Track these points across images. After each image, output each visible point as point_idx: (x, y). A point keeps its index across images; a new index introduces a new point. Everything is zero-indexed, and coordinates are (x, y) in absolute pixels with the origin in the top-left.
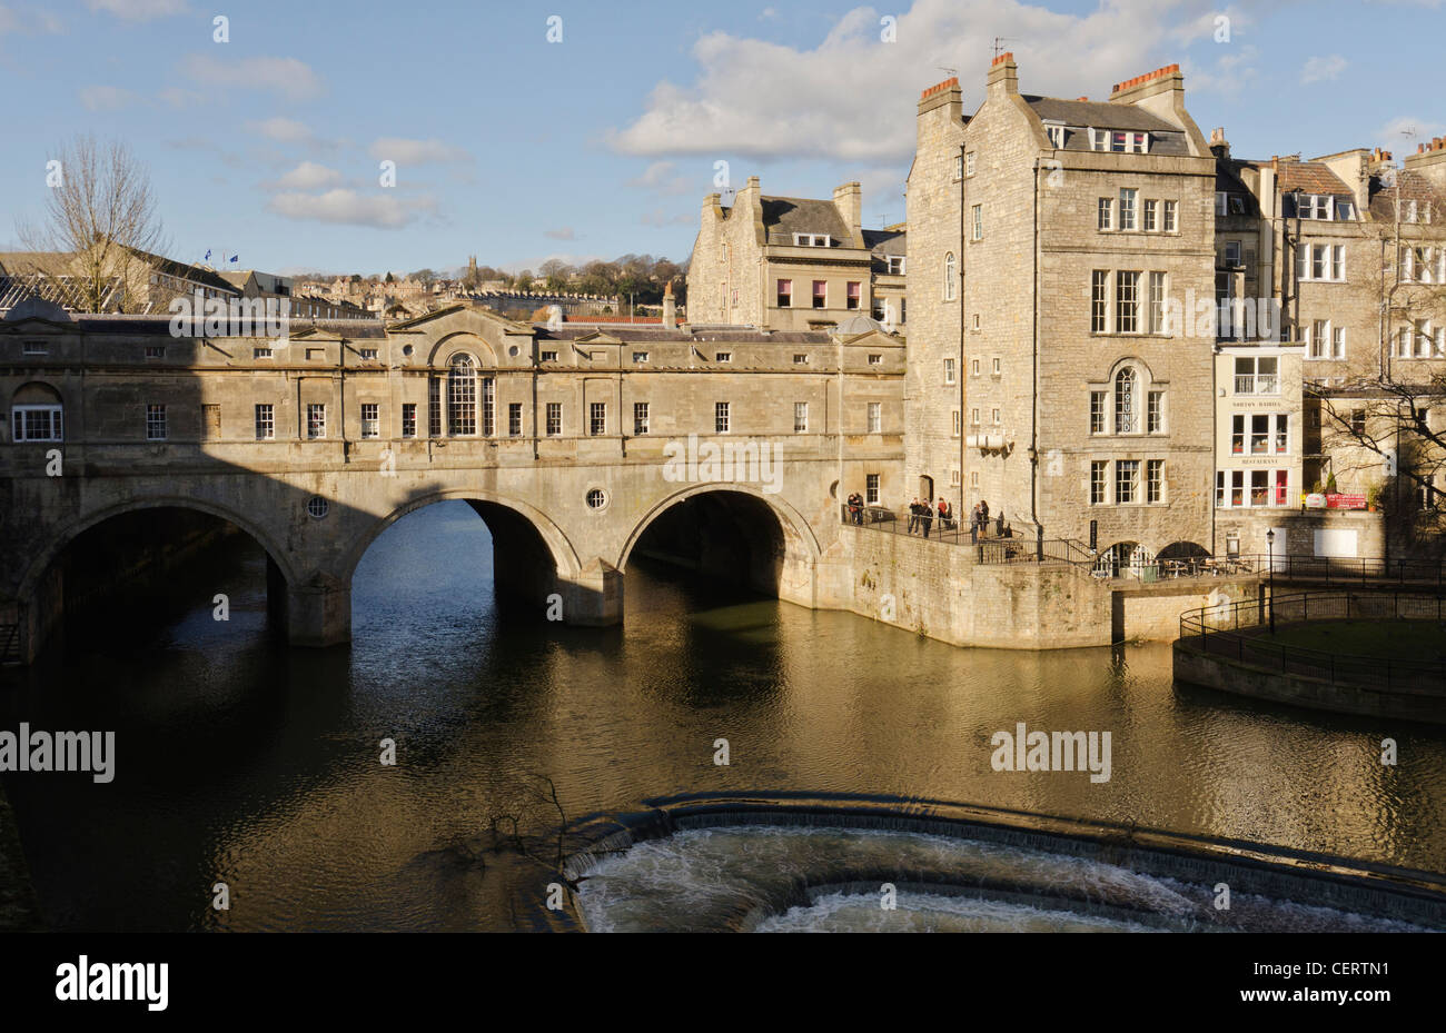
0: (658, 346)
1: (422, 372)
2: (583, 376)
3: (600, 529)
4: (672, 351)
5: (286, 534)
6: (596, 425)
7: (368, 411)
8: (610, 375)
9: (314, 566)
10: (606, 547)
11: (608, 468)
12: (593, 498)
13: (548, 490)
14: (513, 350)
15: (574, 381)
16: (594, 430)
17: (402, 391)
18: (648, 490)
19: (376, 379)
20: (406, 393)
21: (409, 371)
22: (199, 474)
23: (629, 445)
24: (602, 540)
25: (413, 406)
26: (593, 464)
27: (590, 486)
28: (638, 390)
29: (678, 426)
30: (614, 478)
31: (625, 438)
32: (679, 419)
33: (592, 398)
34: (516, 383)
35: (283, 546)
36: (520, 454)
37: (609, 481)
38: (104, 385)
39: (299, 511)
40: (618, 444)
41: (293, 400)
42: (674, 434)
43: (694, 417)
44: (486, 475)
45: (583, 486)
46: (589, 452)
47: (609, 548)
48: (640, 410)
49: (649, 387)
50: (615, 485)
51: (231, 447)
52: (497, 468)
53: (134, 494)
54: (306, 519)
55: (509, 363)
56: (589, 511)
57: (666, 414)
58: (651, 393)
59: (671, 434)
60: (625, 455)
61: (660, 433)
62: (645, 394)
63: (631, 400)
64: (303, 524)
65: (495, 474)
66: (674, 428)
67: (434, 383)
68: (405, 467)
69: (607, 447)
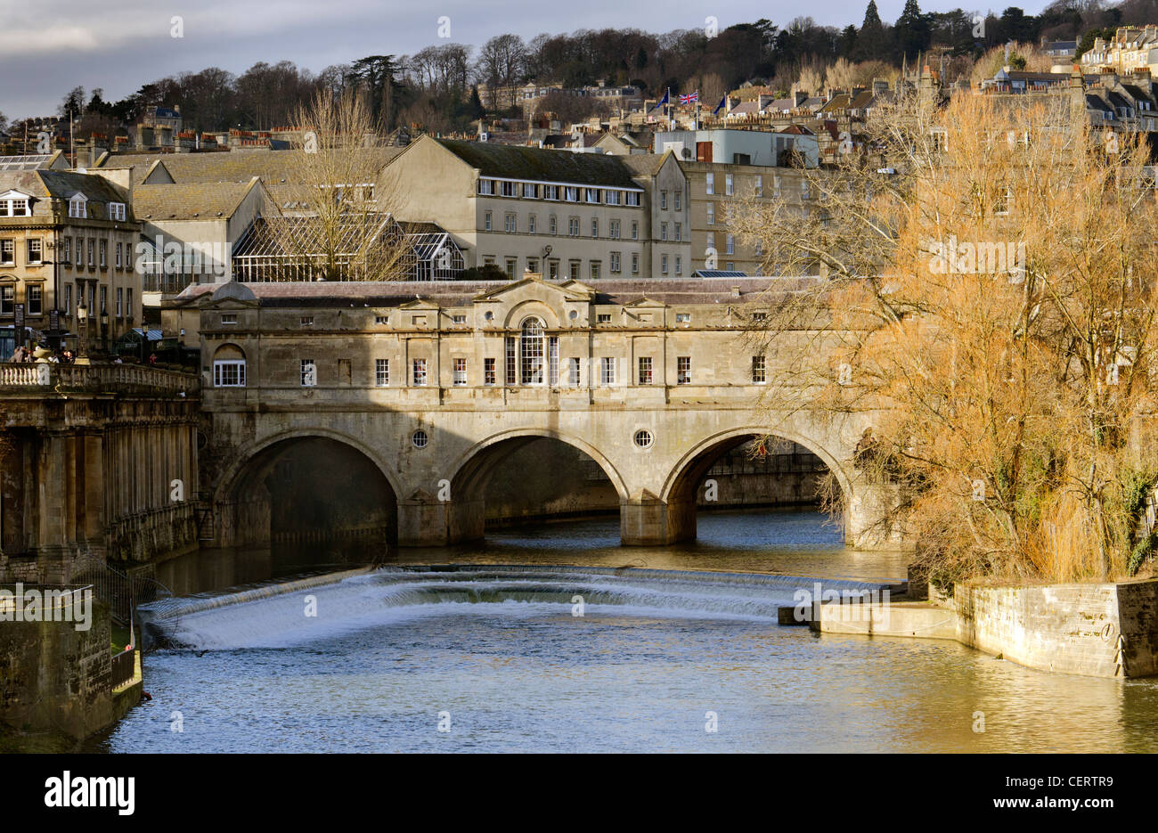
0: (699, 308)
1: (499, 333)
2: (632, 334)
3: (645, 464)
4: (711, 312)
5: (396, 459)
6: (644, 378)
7: (459, 364)
8: (655, 333)
9: (417, 485)
10: (650, 480)
11: (653, 413)
12: (641, 438)
13: (601, 430)
14: (573, 313)
15: (624, 338)
16: (642, 380)
17: (484, 348)
18: (689, 432)
19: (465, 339)
20: (487, 350)
21: (490, 333)
22: (335, 412)
23: (673, 394)
24: (647, 473)
25: (493, 361)
26: (640, 409)
27: (638, 427)
28: (680, 346)
29: (717, 377)
30: (658, 421)
31: (668, 388)
32: (717, 371)
33: (639, 354)
34: (575, 341)
35: (394, 469)
36: (577, 400)
37: (654, 424)
38: (273, 346)
39: (406, 441)
40: (662, 392)
41: (402, 356)
42: (714, 383)
43: (732, 370)
44: (550, 417)
45: (631, 428)
46: (636, 399)
47: (653, 481)
48: (683, 363)
49: (690, 344)
50: (659, 427)
51: (358, 392)
52: (558, 410)
53: (292, 425)
54: (410, 448)
55: (568, 324)
56: (637, 449)
57: (706, 367)
58: (691, 349)
59: (710, 384)
60: (668, 402)
61: (700, 383)
62: (686, 349)
63: (674, 354)
64: (408, 452)
65: (557, 415)
66: (713, 378)
67: (510, 341)
68: (485, 409)
69: (654, 395)
